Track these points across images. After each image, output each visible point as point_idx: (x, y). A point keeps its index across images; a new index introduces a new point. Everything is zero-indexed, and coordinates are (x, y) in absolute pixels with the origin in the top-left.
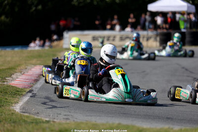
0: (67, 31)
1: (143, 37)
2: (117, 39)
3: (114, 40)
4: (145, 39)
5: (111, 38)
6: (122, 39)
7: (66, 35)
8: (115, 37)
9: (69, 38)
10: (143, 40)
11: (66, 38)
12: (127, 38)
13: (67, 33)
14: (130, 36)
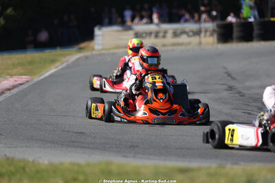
0: (99, 26)
1: (206, 31)
2: (169, 34)
3: (164, 37)
4: (208, 34)
5: (161, 34)
6: (176, 34)
7: (98, 32)
8: (165, 32)
9: (103, 35)
10: (205, 36)
11: (98, 36)
12: (184, 32)
13: (99, 29)
14: (187, 30)
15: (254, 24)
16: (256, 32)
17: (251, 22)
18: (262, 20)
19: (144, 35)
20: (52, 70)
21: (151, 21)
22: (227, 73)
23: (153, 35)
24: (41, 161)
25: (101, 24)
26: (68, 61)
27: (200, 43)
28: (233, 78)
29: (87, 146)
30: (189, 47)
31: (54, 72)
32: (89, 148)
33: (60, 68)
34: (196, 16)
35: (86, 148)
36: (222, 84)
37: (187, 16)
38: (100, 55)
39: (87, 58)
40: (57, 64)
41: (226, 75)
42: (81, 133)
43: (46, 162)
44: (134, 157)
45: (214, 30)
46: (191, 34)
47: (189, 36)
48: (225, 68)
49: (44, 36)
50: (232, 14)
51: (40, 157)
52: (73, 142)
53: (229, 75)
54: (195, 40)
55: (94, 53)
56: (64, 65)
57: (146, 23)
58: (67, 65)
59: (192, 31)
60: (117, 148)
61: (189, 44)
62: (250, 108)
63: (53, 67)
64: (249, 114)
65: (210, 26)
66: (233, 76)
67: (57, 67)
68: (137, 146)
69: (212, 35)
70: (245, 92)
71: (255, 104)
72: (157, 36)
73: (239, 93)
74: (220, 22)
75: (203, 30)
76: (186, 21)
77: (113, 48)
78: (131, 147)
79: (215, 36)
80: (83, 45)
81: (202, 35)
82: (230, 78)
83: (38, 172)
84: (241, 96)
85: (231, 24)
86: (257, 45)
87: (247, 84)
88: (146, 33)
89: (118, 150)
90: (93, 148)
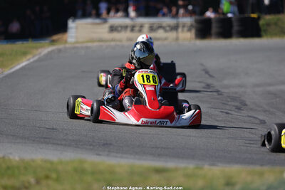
1: (184, 26)
2: (146, 29)
3: (140, 31)
4: (186, 29)
5: (137, 29)
6: (152, 29)
7: (72, 24)
8: (142, 26)
9: (77, 28)
10: (183, 31)
11: (72, 28)
12: (160, 27)
13: (73, 21)
14: (164, 25)
15: (233, 20)
16: (236, 28)
17: (230, 18)
18: (242, 16)
19: (120, 29)
20: (24, 63)
21: (127, 15)
22: (204, 70)
23: (129, 29)
24: (11, 157)
25: (75, 16)
26: (40, 53)
27: (177, 39)
28: (211, 76)
29: (59, 143)
30: (165, 43)
31: (26, 65)
32: (62, 145)
33: (32, 60)
34: (174, 10)
35: (58, 144)
36: (200, 82)
37: (165, 10)
38: (74, 48)
39: (60, 51)
40: (28, 57)
41: (203, 73)
42: (53, 129)
43: (17, 158)
44: (108, 155)
45: (192, 26)
46: (168, 28)
47: (166, 31)
48: (202, 65)
49: (15, 27)
50: (211, 10)
51: (11, 154)
52: (45, 138)
53: (207, 72)
54: (172, 35)
55: (67, 46)
56: (36, 58)
57: (122, 17)
58: (39, 58)
59: (169, 26)
60: (91, 145)
61: (166, 39)
62: (228, 107)
63: (24, 59)
64: (227, 113)
65: (188, 20)
66: (211, 73)
67: (29, 60)
68: (111, 144)
69: (189, 30)
70: (223, 90)
71: (233, 103)
72: (132, 30)
73: (217, 91)
74: (198, 17)
75: (181, 25)
76: (164, 15)
77: (88, 42)
78: (104, 145)
79: (193, 31)
80: (55, 37)
81: (180, 30)
82: (207, 76)
83: (8, 168)
84: (219, 94)
85: (209, 20)
86: (236, 42)
87: (226, 82)
88: (121, 27)
89: (92, 147)
90: (65, 145)
